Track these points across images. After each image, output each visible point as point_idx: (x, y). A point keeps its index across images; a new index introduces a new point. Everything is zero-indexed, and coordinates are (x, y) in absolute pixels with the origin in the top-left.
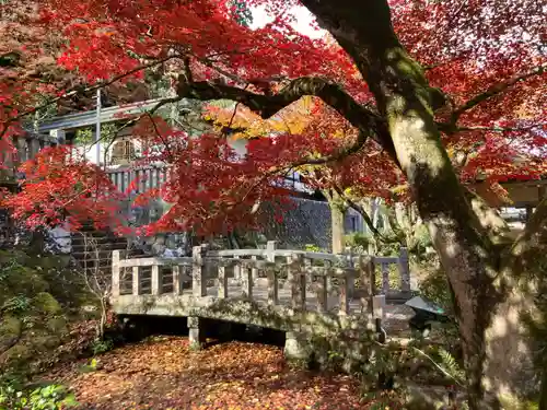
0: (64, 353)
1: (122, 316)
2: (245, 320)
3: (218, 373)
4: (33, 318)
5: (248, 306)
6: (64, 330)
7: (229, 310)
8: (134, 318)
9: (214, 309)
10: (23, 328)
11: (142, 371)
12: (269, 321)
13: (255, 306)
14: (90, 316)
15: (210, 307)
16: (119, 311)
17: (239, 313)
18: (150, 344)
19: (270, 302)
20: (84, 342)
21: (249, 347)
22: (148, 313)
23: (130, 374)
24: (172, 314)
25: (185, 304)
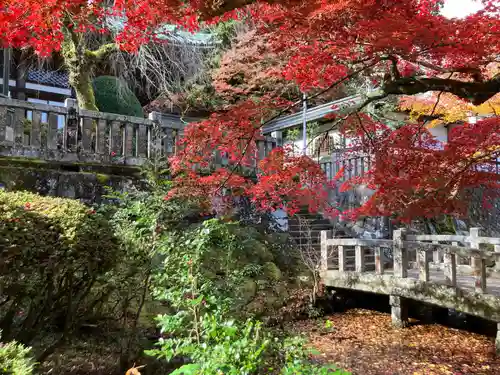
0: (286, 313)
1: (330, 288)
2: (449, 305)
3: (422, 353)
4: (263, 282)
5: (452, 292)
6: (285, 294)
7: (431, 294)
8: (340, 291)
9: (416, 290)
10: (257, 288)
11: (350, 338)
12: (477, 310)
13: (460, 293)
14: (304, 285)
15: (411, 289)
16: (328, 284)
17: (442, 298)
18: (355, 315)
19: (478, 290)
20: (301, 306)
21: (454, 333)
22: (353, 287)
23: (340, 340)
24: (375, 291)
25: (387, 283)
